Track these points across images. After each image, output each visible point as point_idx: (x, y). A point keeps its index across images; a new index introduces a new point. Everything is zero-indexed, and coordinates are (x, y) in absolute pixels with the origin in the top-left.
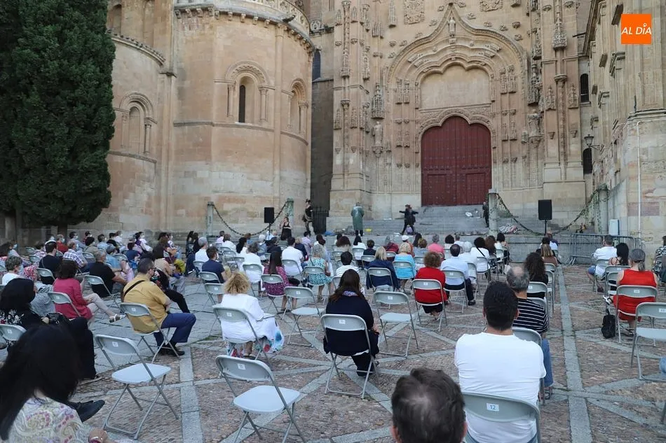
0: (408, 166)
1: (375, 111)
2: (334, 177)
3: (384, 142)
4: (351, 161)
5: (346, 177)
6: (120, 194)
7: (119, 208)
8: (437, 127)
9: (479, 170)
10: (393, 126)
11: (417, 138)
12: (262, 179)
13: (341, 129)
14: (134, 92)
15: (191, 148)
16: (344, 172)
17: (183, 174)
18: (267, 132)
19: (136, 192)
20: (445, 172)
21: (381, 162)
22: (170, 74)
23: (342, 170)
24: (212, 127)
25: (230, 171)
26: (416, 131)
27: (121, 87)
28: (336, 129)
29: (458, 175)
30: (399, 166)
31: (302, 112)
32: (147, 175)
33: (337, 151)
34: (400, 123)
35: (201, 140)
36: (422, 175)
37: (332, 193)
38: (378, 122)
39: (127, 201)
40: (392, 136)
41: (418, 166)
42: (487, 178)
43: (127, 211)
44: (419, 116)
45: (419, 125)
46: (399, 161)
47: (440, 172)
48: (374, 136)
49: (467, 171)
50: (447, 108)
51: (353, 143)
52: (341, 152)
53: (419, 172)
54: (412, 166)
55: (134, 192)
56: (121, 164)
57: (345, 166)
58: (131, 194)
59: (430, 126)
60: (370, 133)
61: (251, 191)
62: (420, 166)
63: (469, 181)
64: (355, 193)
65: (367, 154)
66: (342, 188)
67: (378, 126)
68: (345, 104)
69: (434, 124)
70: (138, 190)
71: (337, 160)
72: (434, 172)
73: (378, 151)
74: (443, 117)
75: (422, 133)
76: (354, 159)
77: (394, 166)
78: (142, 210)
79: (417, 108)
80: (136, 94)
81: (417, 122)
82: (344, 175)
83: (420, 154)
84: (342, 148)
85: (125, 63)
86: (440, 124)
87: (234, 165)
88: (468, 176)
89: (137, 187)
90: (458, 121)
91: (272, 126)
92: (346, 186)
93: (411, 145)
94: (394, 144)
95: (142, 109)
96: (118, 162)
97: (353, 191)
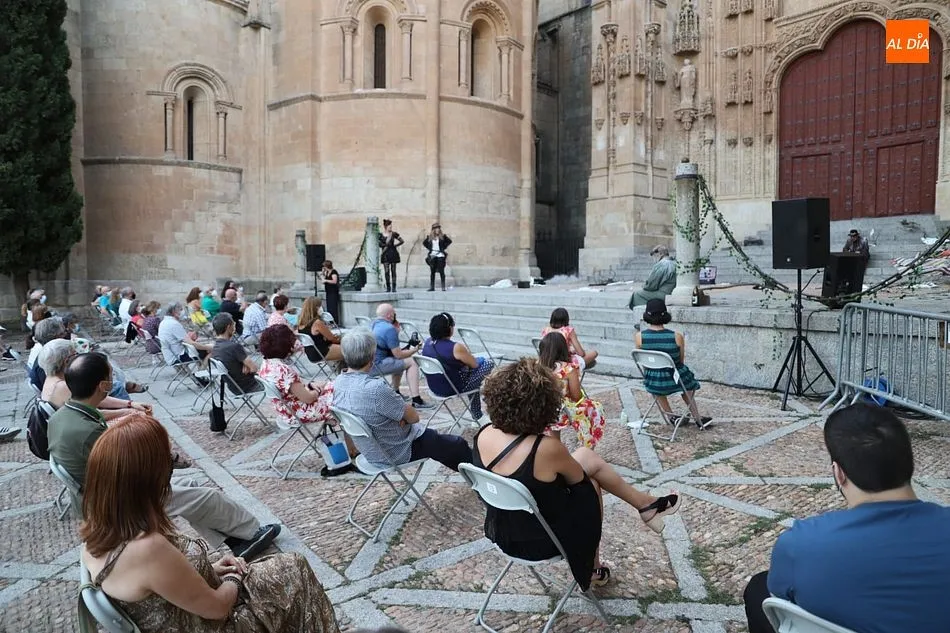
0: (749, 143)
1: (678, 40)
2: (594, 174)
3: (700, 99)
4: (621, 142)
5: (611, 171)
6: (167, 224)
7: (167, 246)
8: (813, 53)
9: (908, 136)
10: (719, 63)
11: (768, 83)
12: (403, 187)
13: (603, 82)
14: (184, 61)
15: (290, 142)
16: (609, 162)
17: (280, 186)
18: (414, 101)
19: (197, 220)
20: (829, 148)
21: (694, 139)
22: (256, 26)
23: (606, 160)
24: (317, 103)
25: (347, 176)
26: (766, 66)
27: (159, 58)
28: (596, 84)
29: (858, 152)
30: (733, 143)
31: (505, 57)
32: (218, 193)
33: (600, 124)
34: (734, 57)
35: (300, 127)
36: (781, 158)
37: (589, 205)
38: (687, 61)
39: (178, 235)
40: (718, 85)
41: (770, 141)
42: (929, 153)
43: (180, 250)
44: (775, 35)
45: (774, 54)
46: (731, 135)
47: (817, 149)
48: (679, 88)
49: (879, 141)
50: (835, 4)
51: (624, 105)
52: (605, 127)
53: (772, 154)
54: (758, 142)
55: (194, 221)
56: (166, 178)
57: (611, 152)
58: (188, 225)
59: (795, 52)
60: (669, 85)
61: (384, 207)
62: (774, 141)
63: (883, 163)
64: (625, 202)
65: (661, 125)
66: (605, 194)
67: (686, 69)
68: (610, 32)
69: (808, 47)
70: (200, 217)
71: (599, 142)
72: (805, 151)
73: (687, 119)
74: (825, 27)
75: (779, 71)
76: (625, 136)
77: (720, 145)
78: (212, 248)
79: (770, 20)
80: (187, 65)
81: (768, 49)
82: (608, 168)
83: (774, 117)
84: (606, 119)
85: (163, 17)
86: (819, 45)
87: (354, 165)
88: (881, 151)
89: (197, 213)
90: (862, 28)
91: (421, 90)
92: (610, 191)
93: (756, 99)
94: (721, 100)
95: (209, 89)
96: (160, 177)
97: (623, 199)
